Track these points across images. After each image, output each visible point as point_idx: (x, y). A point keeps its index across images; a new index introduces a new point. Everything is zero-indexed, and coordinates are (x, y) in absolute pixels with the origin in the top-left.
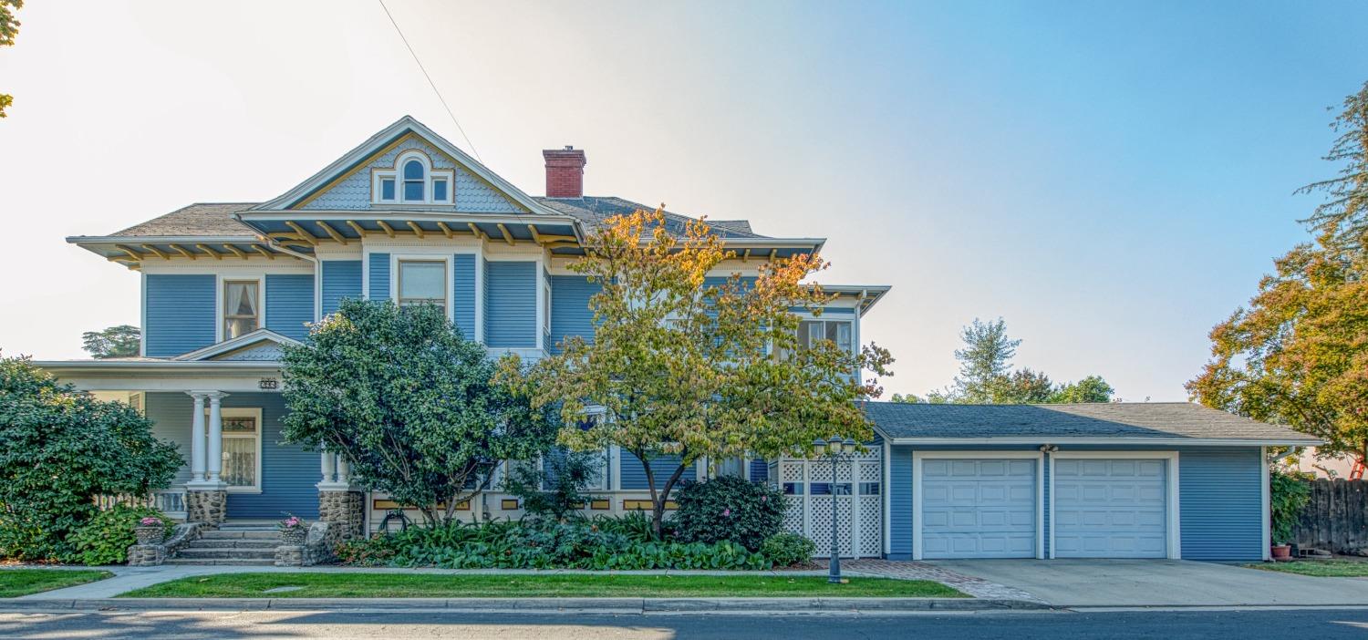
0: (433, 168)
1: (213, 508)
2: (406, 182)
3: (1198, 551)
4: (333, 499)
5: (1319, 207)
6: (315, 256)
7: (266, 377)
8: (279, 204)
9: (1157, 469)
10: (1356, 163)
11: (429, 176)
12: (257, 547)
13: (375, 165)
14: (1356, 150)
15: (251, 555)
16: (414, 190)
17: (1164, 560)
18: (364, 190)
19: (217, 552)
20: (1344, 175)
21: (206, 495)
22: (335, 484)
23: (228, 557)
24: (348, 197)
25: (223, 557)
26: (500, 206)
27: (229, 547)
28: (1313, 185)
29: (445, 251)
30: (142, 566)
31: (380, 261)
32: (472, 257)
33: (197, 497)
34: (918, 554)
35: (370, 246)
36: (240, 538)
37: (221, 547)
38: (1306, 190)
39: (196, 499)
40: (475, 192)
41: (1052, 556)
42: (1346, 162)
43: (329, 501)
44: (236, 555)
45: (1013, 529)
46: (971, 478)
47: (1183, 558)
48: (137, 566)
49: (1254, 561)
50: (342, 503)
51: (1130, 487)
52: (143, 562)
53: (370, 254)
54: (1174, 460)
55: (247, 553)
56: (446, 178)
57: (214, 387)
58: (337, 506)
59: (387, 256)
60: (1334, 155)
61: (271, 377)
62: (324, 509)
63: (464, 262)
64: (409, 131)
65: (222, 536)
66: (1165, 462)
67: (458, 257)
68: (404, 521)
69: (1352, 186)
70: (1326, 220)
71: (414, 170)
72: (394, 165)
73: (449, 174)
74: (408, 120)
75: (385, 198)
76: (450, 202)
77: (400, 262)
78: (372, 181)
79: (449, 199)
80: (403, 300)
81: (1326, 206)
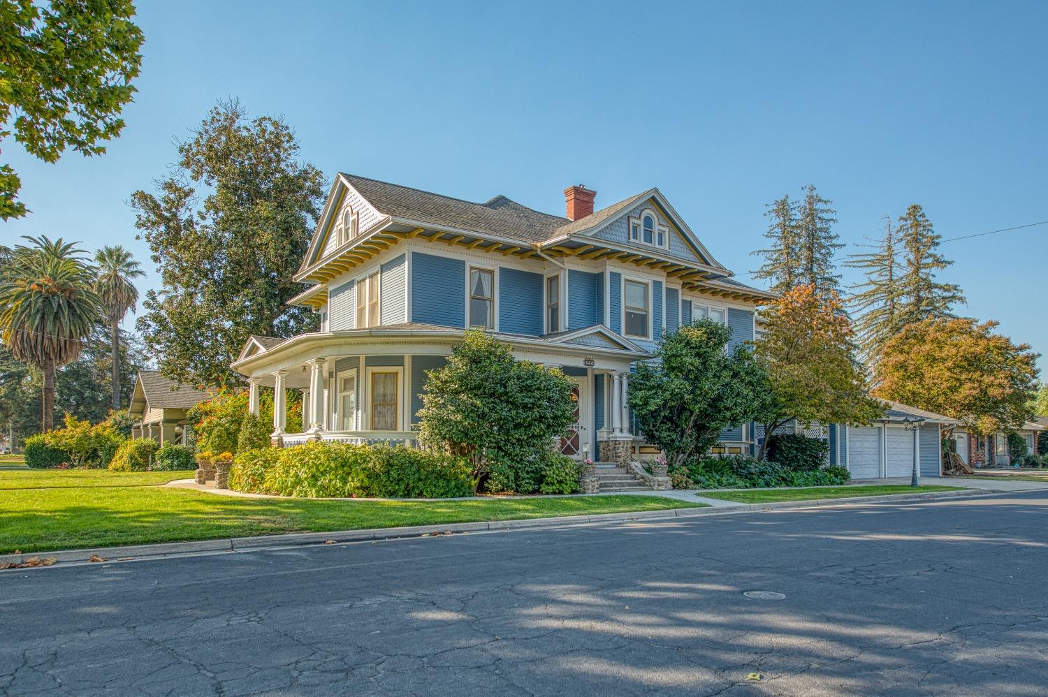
0: (659, 224)
2: (644, 230)
3: (924, 474)
5: (762, 265)
6: (564, 265)
7: (589, 357)
8: (588, 233)
9: (911, 433)
10: (779, 243)
11: (656, 228)
13: (631, 216)
14: (780, 234)
16: (648, 236)
18: (625, 231)
20: (773, 249)
23: (611, 486)
24: (617, 233)
26: (689, 256)
28: (760, 251)
29: (650, 277)
31: (616, 277)
32: (662, 282)
35: (610, 267)
38: (756, 254)
40: (679, 245)
41: (887, 477)
42: (774, 240)
43: (623, 447)
44: (615, 484)
45: (872, 463)
46: (861, 437)
47: (921, 476)
48: (592, 493)
50: (630, 448)
53: (611, 272)
55: (621, 483)
56: (664, 232)
57: (557, 362)
58: (627, 451)
59: (621, 277)
61: (591, 357)
63: (657, 284)
64: (653, 198)
67: (654, 283)
69: (776, 256)
71: (648, 222)
72: (640, 216)
73: (667, 230)
74: (656, 190)
75: (634, 238)
76: (667, 249)
77: (627, 280)
78: (629, 225)
79: (666, 247)
80: (626, 307)
81: (765, 266)
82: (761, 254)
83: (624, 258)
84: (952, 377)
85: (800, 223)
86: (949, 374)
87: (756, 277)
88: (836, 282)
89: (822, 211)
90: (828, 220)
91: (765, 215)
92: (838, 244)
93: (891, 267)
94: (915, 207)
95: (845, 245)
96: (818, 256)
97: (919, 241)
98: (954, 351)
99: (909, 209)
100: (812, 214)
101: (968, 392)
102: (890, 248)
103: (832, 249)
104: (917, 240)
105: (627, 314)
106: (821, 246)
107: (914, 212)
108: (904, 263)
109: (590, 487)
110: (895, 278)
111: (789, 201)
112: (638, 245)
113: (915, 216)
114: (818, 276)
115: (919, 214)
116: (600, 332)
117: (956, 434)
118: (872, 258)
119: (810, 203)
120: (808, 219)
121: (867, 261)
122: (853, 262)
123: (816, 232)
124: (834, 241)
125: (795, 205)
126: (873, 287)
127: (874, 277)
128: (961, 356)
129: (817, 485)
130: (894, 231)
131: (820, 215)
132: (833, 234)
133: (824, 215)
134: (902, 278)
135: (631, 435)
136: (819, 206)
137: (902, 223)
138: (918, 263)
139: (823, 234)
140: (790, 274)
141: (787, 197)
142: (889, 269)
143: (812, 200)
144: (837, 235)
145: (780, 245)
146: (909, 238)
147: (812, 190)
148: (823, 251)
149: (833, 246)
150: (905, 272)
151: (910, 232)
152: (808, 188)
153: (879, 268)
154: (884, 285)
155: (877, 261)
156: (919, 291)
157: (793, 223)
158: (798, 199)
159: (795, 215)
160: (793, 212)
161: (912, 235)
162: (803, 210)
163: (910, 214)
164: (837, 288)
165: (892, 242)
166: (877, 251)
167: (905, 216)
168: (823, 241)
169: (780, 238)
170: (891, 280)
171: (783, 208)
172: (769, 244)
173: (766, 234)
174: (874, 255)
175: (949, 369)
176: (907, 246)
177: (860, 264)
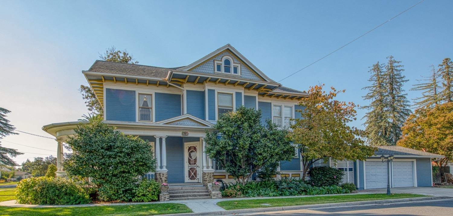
0: (234, 63)
1: (166, 179)
2: (225, 66)
3: (420, 185)
4: (209, 175)
5: (367, 93)
6: (184, 88)
7: (184, 131)
8: (186, 69)
9: (411, 164)
10: (376, 83)
11: (232, 65)
12: (192, 193)
13: (215, 59)
14: (376, 79)
15: (195, 196)
16: (227, 70)
17: (413, 187)
18: (212, 67)
19: (183, 195)
20: (373, 86)
21: (163, 174)
22: (208, 170)
24: (207, 69)
25: (185, 197)
26: (254, 78)
27: (182, 193)
28: (366, 87)
29: (233, 91)
30: (166, 201)
31: (212, 92)
32: (241, 93)
33: (160, 175)
34: (365, 188)
35: (208, 87)
36: (180, 190)
37: (179, 193)
38: (364, 89)
39: (159, 176)
40: (247, 72)
41: (393, 187)
42: (373, 82)
43: (208, 176)
45: (384, 180)
46: (375, 166)
47: (418, 186)
48: (164, 201)
49: (429, 186)
50: (212, 176)
51: (406, 168)
52: (166, 200)
53: (208, 89)
54: (415, 160)
56: (238, 66)
57: (165, 134)
58: (210, 177)
59: (214, 91)
60: (371, 80)
61: (186, 131)
62: (206, 179)
63: (238, 94)
64: (228, 49)
65: (174, 189)
66: (413, 162)
67: (236, 93)
68: (223, 183)
69: (374, 89)
70: (368, 97)
71: (227, 62)
72: (221, 60)
73: (239, 65)
74: (229, 45)
75: (218, 70)
76: (240, 75)
77: (218, 93)
78: (214, 64)
79: (239, 74)
80: (218, 106)
81: (369, 93)
82: (367, 88)
83: (214, 81)
84: (440, 133)
85: (386, 73)
86: (438, 131)
87: (365, 99)
88: (405, 97)
89: (397, 67)
90: (400, 70)
91: (369, 72)
92: (405, 80)
93: (435, 88)
94: (447, 59)
95: (408, 80)
96: (396, 87)
97: (449, 74)
98: (442, 119)
99: (444, 61)
100: (392, 69)
101: (450, 140)
102: (434, 79)
103: (402, 83)
104: (448, 74)
105: (219, 109)
106: (397, 82)
107: (446, 61)
108: (442, 86)
109: (163, 198)
110: (437, 93)
111: (380, 64)
112: (222, 74)
113: (447, 63)
114: (396, 96)
115: (449, 62)
116: (188, 118)
117: (449, 163)
118: (425, 85)
119: (391, 64)
120: (390, 71)
121: (423, 87)
122: (416, 88)
123: (394, 76)
124: (403, 79)
125: (383, 65)
126: (426, 98)
127: (426, 94)
128: (446, 121)
129: (329, 194)
130: (436, 72)
131: (396, 68)
132: (402, 76)
133: (398, 68)
134: (441, 92)
135: (213, 170)
136: (395, 64)
137: (440, 67)
138: (449, 85)
139: (398, 77)
140: (381, 96)
141: (378, 62)
142: (434, 89)
143: (392, 62)
144: (404, 76)
145: (376, 84)
146: (444, 74)
147: (391, 58)
148: (398, 84)
149: (403, 81)
150: (443, 90)
151: (445, 71)
152: (389, 57)
153: (429, 89)
154: (432, 97)
155: (429, 86)
156: (450, 98)
157: (382, 74)
158: (384, 63)
159: (383, 69)
160: (382, 68)
161: (445, 72)
162: (387, 67)
163: (444, 63)
164: (406, 100)
165: (436, 77)
166: (428, 82)
167: (442, 64)
168: (398, 80)
169: (376, 81)
170: (436, 94)
171: (377, 68)
172: (371, 84)
173: (369, 80)
174: (426, 84)
175: (438, 129)
176: (443, 78)
177: (419, 89)
